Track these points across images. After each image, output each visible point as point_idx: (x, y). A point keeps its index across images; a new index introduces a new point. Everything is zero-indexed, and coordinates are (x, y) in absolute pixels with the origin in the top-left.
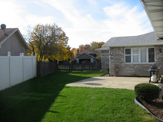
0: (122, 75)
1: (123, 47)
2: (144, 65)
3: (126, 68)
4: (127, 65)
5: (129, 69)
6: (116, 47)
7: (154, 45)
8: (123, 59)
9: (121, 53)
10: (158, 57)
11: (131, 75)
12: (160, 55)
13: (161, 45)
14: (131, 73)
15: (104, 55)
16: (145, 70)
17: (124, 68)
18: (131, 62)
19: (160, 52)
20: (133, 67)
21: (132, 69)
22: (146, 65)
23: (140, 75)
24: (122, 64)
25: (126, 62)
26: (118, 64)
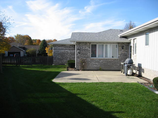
0: (88, 69)
1: (90, 43)
2: (108, 59)
3: (92, 62)
4: (93, 59)
5: (94, 63)
6: (83, 43)
7: (117, 42)
8: (89, 54)
9: (87, 48)
10: (120, 53)
11: (96, 69)
12: (122, 51)
13: (123, 43)
14: (96, 67)
15: (56, 49)
16: (109, 64)
17: (90, 62)
18: (96, 57)
19: (123, 48)
20: (98, 62)
21: (97, 63)
22: (110, 59)
23: (105, 69)
24: (88, 58)
25: (91, 57)
26: (84, 58)
